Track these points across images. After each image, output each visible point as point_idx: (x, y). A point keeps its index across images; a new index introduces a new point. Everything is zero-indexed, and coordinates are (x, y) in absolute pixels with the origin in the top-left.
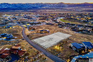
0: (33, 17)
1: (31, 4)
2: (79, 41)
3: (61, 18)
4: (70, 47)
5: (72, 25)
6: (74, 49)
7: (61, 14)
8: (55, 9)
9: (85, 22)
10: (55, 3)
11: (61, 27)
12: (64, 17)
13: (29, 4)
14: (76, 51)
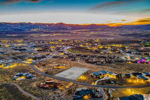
0: (26, 48)
1: (10, 24)
2: (97, 71)
3: (68, 47)
4: (92, 76)
5: (85, 56)
6: (95, 77)
7: (65, 41)
8: (54, 33)
9: (97, 52)
10: (52, 24)
11: (74, 60)
12: (71, 46)
13: (6, 23)
14: (96, 77)
